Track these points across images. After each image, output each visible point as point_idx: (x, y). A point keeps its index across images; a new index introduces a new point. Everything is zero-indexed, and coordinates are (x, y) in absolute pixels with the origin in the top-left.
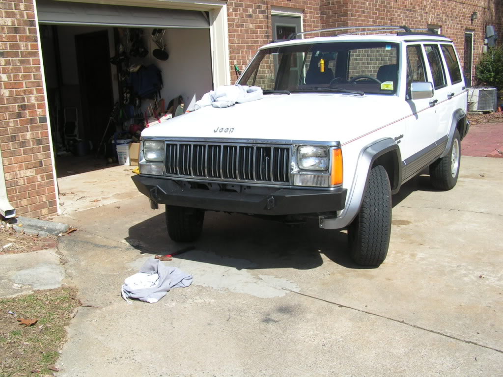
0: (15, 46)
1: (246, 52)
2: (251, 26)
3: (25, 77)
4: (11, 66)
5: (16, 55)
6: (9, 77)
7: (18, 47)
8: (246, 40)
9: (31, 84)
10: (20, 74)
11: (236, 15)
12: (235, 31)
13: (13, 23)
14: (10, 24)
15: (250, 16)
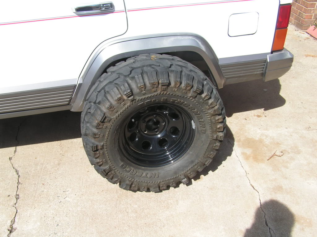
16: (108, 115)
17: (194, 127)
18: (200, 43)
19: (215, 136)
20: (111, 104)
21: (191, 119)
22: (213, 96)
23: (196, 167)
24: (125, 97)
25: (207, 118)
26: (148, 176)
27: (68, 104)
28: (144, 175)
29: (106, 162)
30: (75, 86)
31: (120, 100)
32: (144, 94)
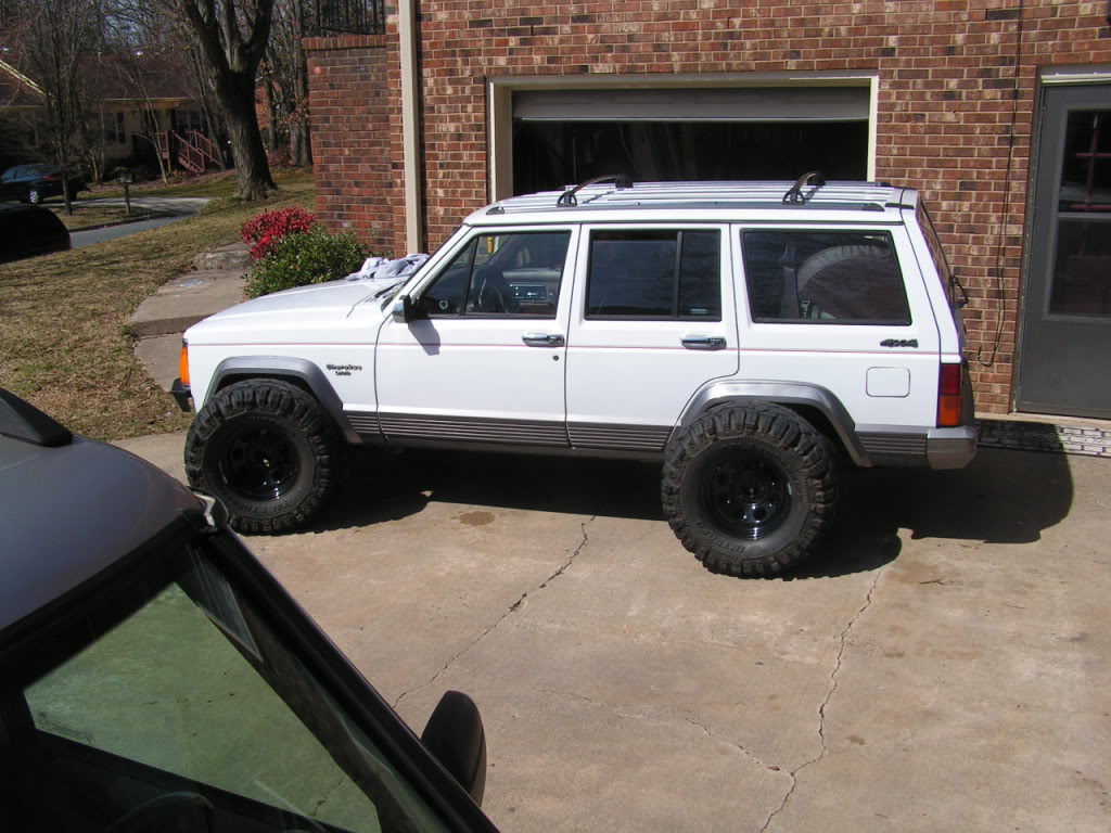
0: (457, 157)
1: (925, 174)
2: (950, 117)
3: (464, 194)
4: (449, 180)
5: (457, 166)
6: (446, 193)
7: (459, 157)
8: (927, 149)
9: (470, 203)
10: (459, 190)
11: (899, 97)
12: (893, 129)
13: (457, 129)
14: (452, 130)
15: (950, 95)
16: (688, 452)
17: (790, 492)
18: (824, 398)
19: (813, 507)
20: (692, 440)
21: (786, 481)
22: (810, 454)
23: (789, 548)
24: (708, 435)
25: (802, 479)
26: (730, 547)
27: (662, 451)
28: (725, 544)
29: (681, 513)
30: (672, 428)
31: (702, 436)
32: (728, 435)
